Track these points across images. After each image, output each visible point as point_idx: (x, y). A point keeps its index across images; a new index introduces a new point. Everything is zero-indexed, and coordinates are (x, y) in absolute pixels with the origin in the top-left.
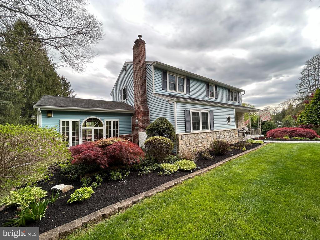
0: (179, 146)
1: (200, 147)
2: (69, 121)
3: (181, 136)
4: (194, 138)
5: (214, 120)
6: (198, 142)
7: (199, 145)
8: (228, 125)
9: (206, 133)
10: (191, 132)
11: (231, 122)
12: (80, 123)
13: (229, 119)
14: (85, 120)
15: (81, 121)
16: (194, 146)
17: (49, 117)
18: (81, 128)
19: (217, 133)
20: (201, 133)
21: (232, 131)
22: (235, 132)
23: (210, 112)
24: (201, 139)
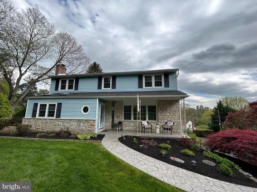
5: (62, 110)
10: (35, 117)
11: (88, 112)
13: (86, 109)
22: (89, 122)
23: (58, 104)
24: (40, 123)
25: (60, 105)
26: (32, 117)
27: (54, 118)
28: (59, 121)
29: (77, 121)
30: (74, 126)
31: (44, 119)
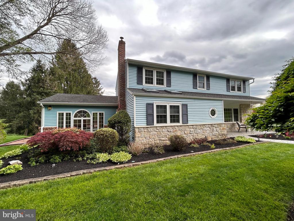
0: (136, 138)
1: (164, 140)
2: (63, 113)
3: (138, 129)
4: (156, 131)
5: (188, 113)
6: (161, 135)
7: (163, 139)
8: (211, 119)
9: (173, 127)
10: (153, 125)
11: (216, 115)
12: (71, 114)
13: (213, 113)
14: (76, 112)
15: (73, 112)
16: (155, 139)
17: (50, 110)
18: (73, 118)
19: (192, 126)
20: (166, 126)
21: (216, 126)
22: (221, 126)
23: (183, 105)
24: (166, 133)
25: (185, 106)
26: (147, 125)
27: (181, 124)
28: (190, 128)
29: (210, 126)
30: (208, 131)
31: (170, 127)
